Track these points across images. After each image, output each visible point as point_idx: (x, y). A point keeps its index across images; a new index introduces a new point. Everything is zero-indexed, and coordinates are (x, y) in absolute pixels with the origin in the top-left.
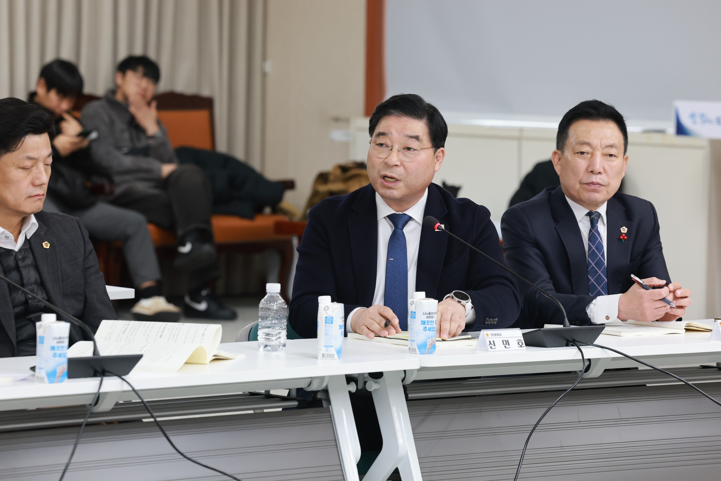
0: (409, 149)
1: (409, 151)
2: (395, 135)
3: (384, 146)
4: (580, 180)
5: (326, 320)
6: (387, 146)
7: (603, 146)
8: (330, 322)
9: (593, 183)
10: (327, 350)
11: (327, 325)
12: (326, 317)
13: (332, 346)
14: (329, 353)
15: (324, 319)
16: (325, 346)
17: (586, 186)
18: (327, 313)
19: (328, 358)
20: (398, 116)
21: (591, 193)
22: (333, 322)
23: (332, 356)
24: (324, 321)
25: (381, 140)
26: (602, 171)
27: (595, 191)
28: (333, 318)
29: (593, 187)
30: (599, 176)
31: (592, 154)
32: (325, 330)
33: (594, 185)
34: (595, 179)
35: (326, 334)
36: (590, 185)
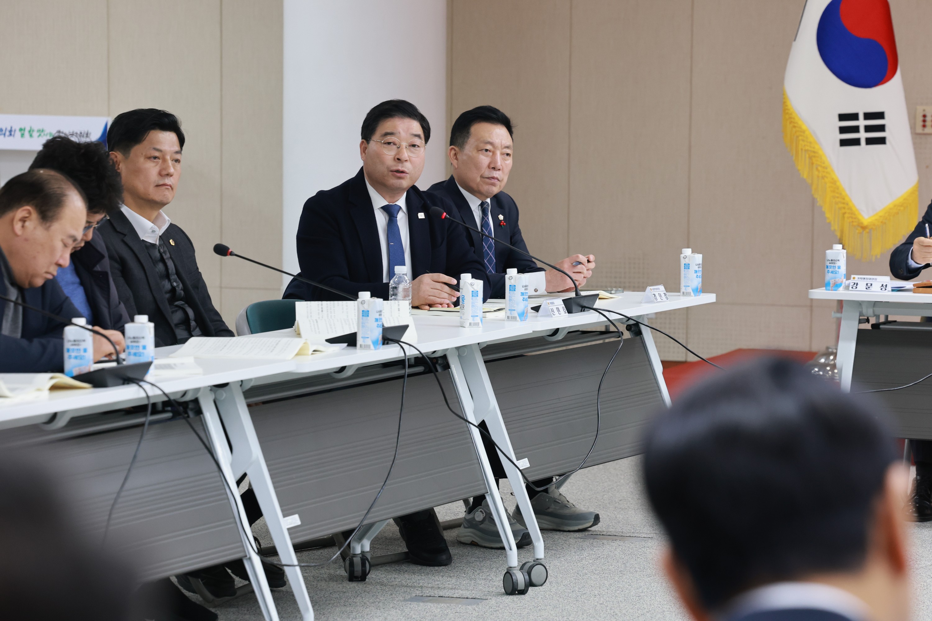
0: (414, 146)
1: (414, 148)
2: (403, 134)
3: (392, 144)
4: (481, 175)
5: (472, 294)
6: (395, 144)
7: (503, 147)
8: (476, 295)
9: (493, 178)
10: (473, 320)
11: (474, 298)
12: (472, 291)
13: (477, 316)
14: (475, 322)
15: (471, 293)
16: (472, 316)
17: (487, 180)
18: (473, 288)
19: (474, 327)
20: (402, 118)
21: (490, 186)
22: (478, 295)
23: (477, 324)
24: (471, 295)
25: (389, 139)
26: (501, 168)
27: (494, 185)
28: (477, 291)
29: (493, 181)
30: (498, 172)
31: (494, 153)
32: (472, 303)
33: (494, 180)
34: (496, 174)
35: (473, 306)
36: (491, 179)
